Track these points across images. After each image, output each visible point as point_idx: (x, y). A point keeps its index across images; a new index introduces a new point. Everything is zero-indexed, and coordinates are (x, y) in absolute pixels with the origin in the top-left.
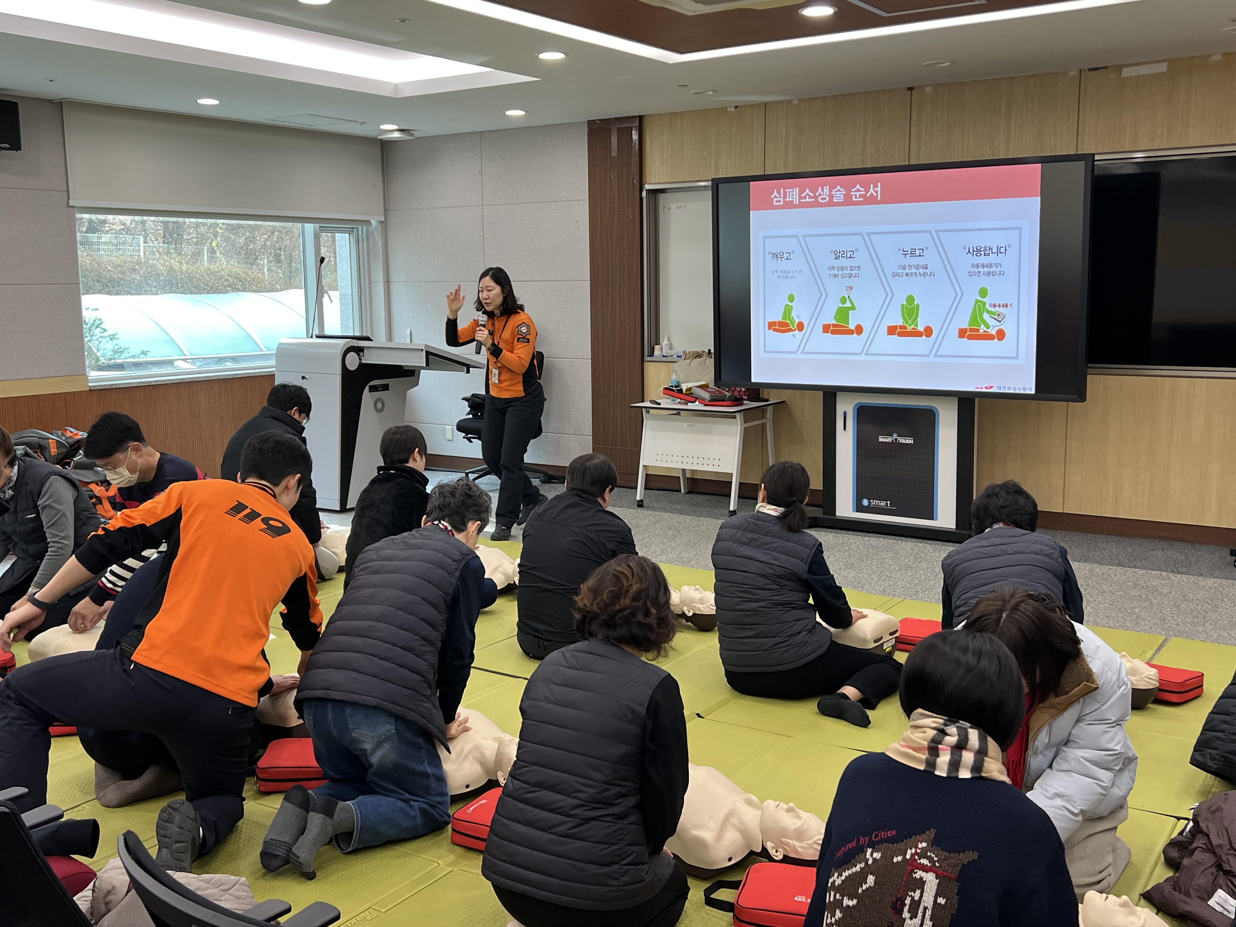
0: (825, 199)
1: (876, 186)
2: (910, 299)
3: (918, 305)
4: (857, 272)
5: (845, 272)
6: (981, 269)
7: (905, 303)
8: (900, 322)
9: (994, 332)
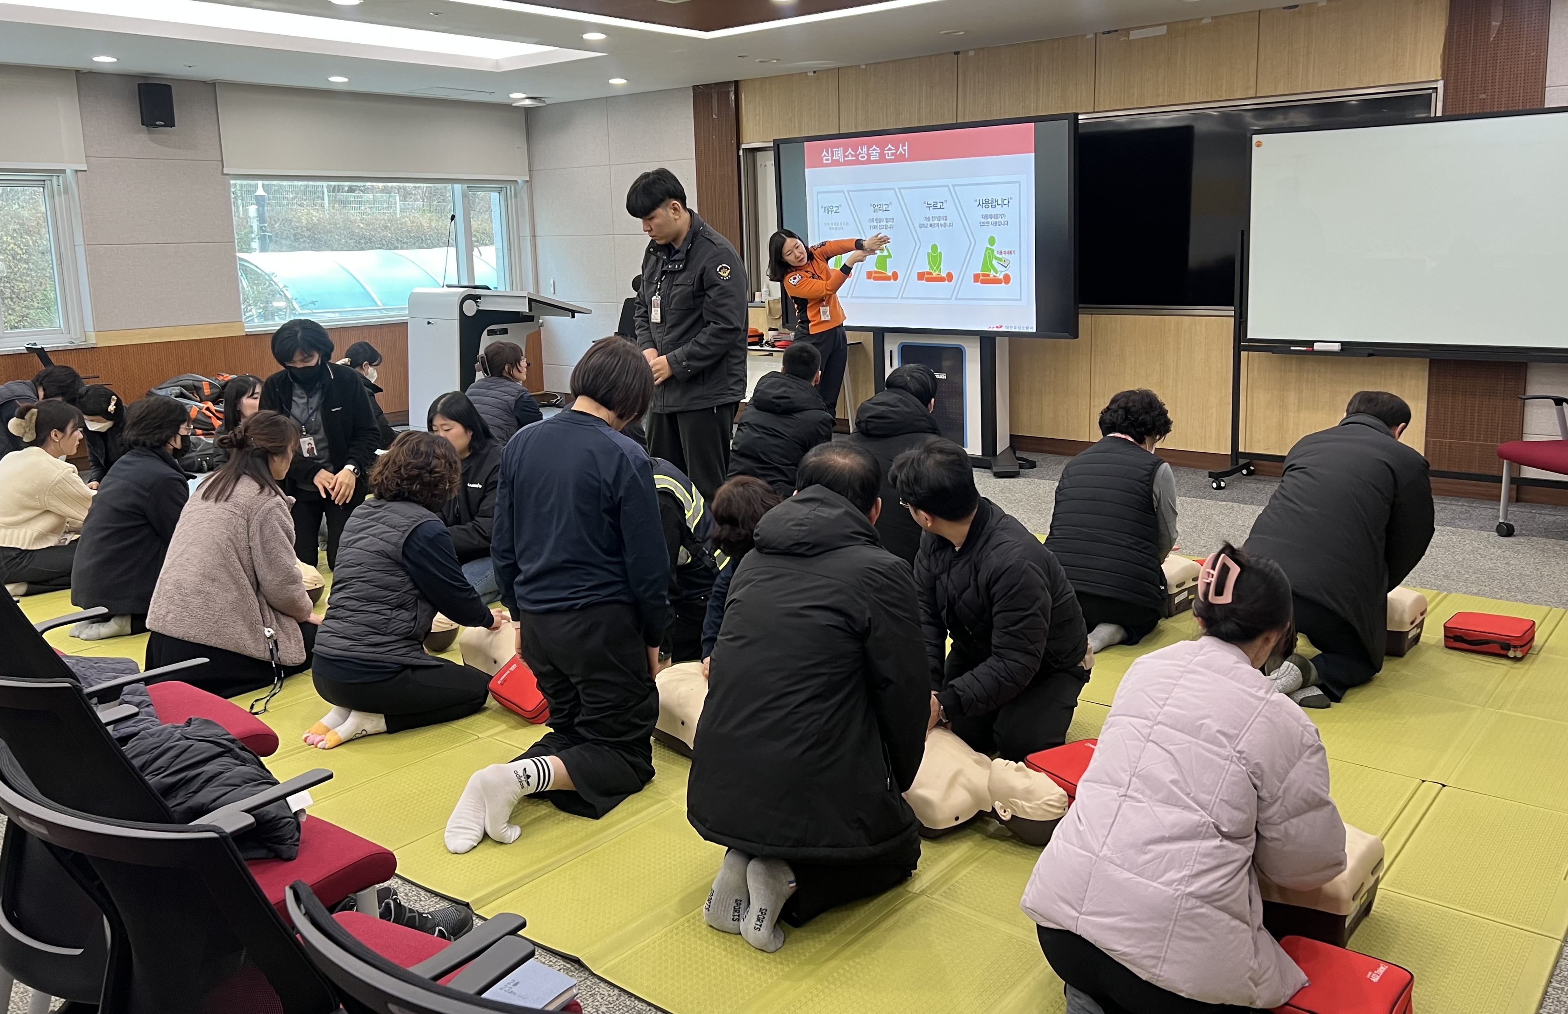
0: (864, 157)
1: (904, 145)
2: (934, 248)
3: (940, 253)
4: (891, 223)
5: (882, 223)
6: (989, 220)
7: (930, 251)
8: (927, 269)
9: (1001, 277)
